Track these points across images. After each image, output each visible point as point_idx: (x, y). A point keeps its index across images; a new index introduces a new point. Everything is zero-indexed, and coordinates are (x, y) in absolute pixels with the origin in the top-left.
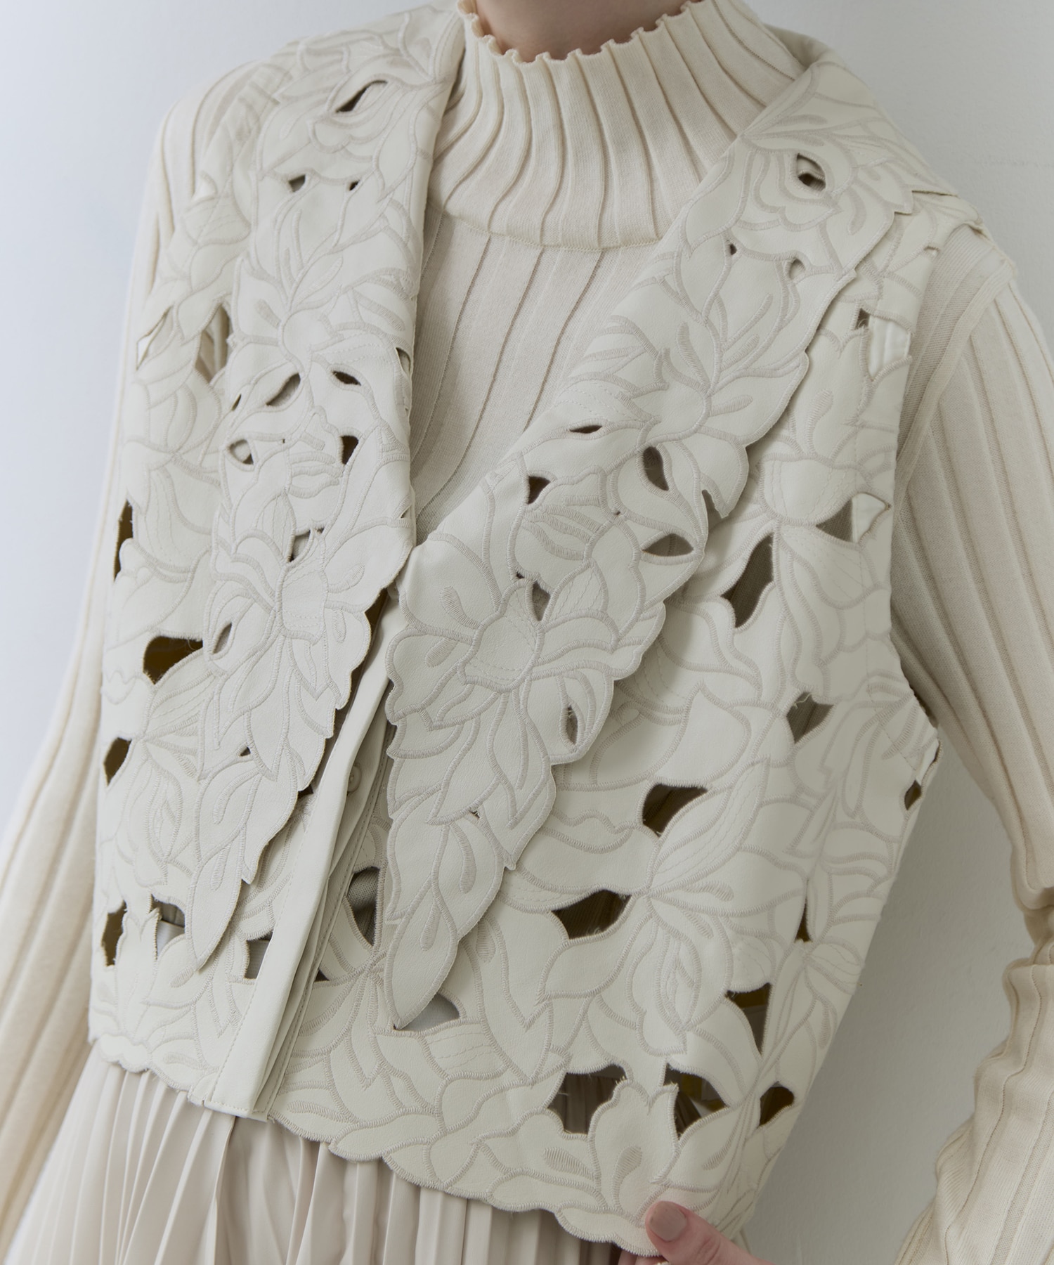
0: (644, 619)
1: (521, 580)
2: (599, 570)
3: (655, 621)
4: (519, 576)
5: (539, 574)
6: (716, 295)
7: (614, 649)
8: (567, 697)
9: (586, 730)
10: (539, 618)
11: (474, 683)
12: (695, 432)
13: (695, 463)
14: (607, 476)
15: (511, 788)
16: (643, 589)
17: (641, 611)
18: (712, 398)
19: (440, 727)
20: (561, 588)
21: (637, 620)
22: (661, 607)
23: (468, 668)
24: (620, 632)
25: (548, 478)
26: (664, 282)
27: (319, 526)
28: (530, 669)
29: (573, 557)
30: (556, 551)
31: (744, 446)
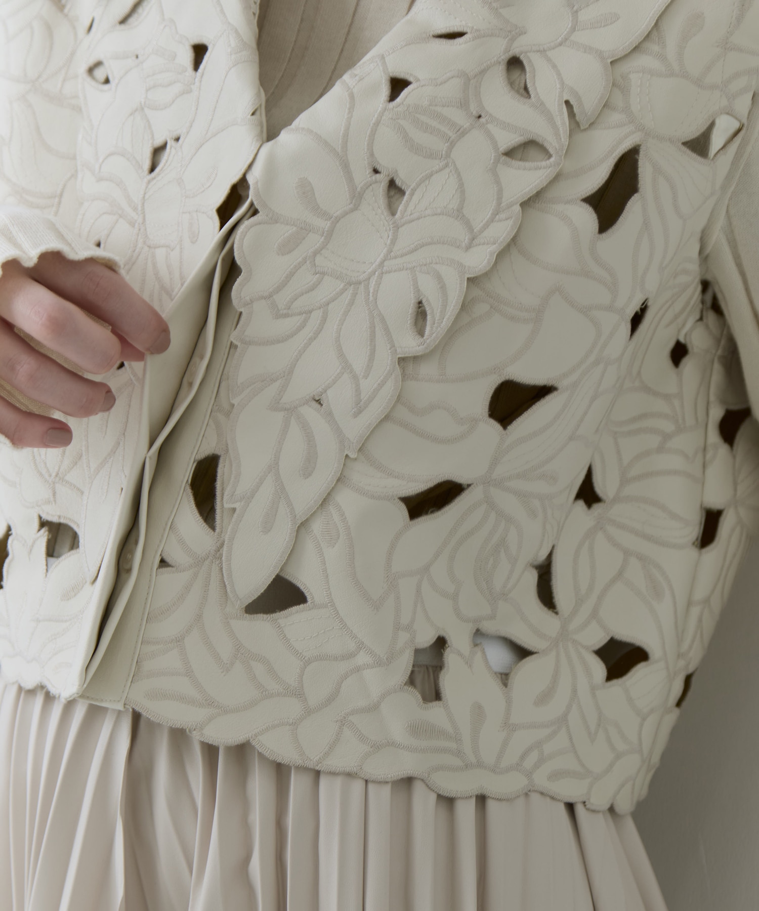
0: (500, 221)
1: (378, 175)
2: (457, 170)
3: (510, 222)
4: (376, 171)
5: (397, 171)
7: (468, 247)
8: (417, 290)
9: (436, 325)
10: (393, 214)
11: (323, 274)
13: (559, 74)
14: (471, 81)
15: (355, 378)
16: (500, 192)
17: (496, 212)
18: (579, 13)
19: (286, 316)
20: (418, 185)
21: (492, 220)
22: (517, 209)
23: (318, 259)
24: (475, 230)
25: (411, 79)
27: (175, 135)
28: (382, 264)
29: (432, 156)
30: (416, 149)
31: (609, 61)
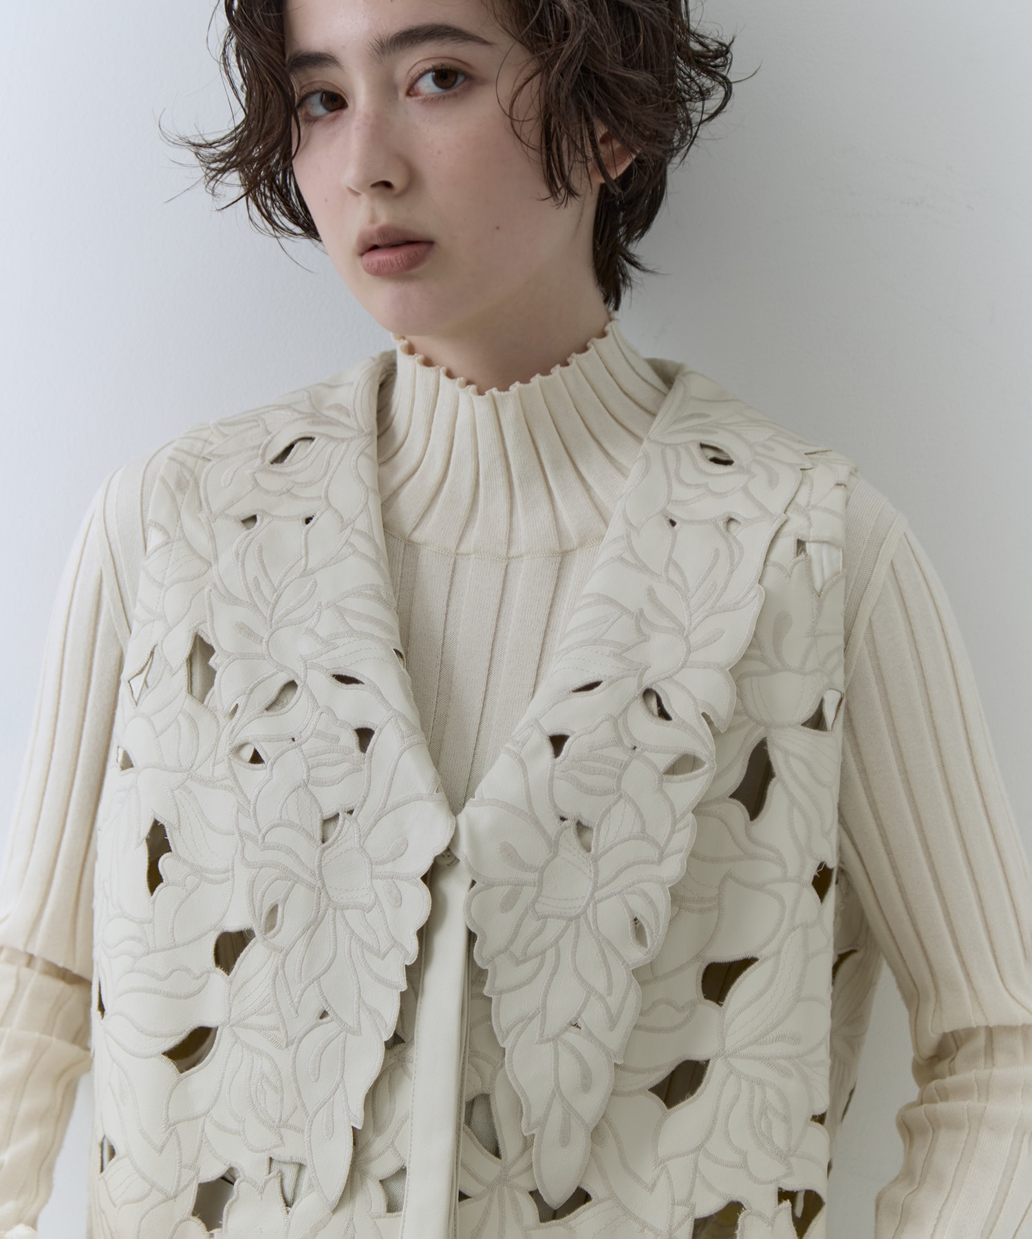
0: (680, 830)
1: (565, 822)
2: (630, 798)
3: (689, 829)
4: (563, 819)
5: (580, 813)
6: (670, 559)
7: (660, 861)
8: (630, 910)
9: (654, 934)
10: (588, 851)
11: (546, 917)
12: (682, 667)
13: (689, 692)
14: (618, 721)
15: (601, 997)
16: (672, 805)
17: (675, 823)
18: (689, 638)
19: (524, 961)
20: (601, 821)
21: (673, 832)
22: (690, 816)
23: (537, 906)
24: (661, 845)
25: (567, 733)
26: (622, 559)
27: (348, 808)
28: (592, 894)
29: (605, 793)
30: (590, 791)
31: (728, 669)
